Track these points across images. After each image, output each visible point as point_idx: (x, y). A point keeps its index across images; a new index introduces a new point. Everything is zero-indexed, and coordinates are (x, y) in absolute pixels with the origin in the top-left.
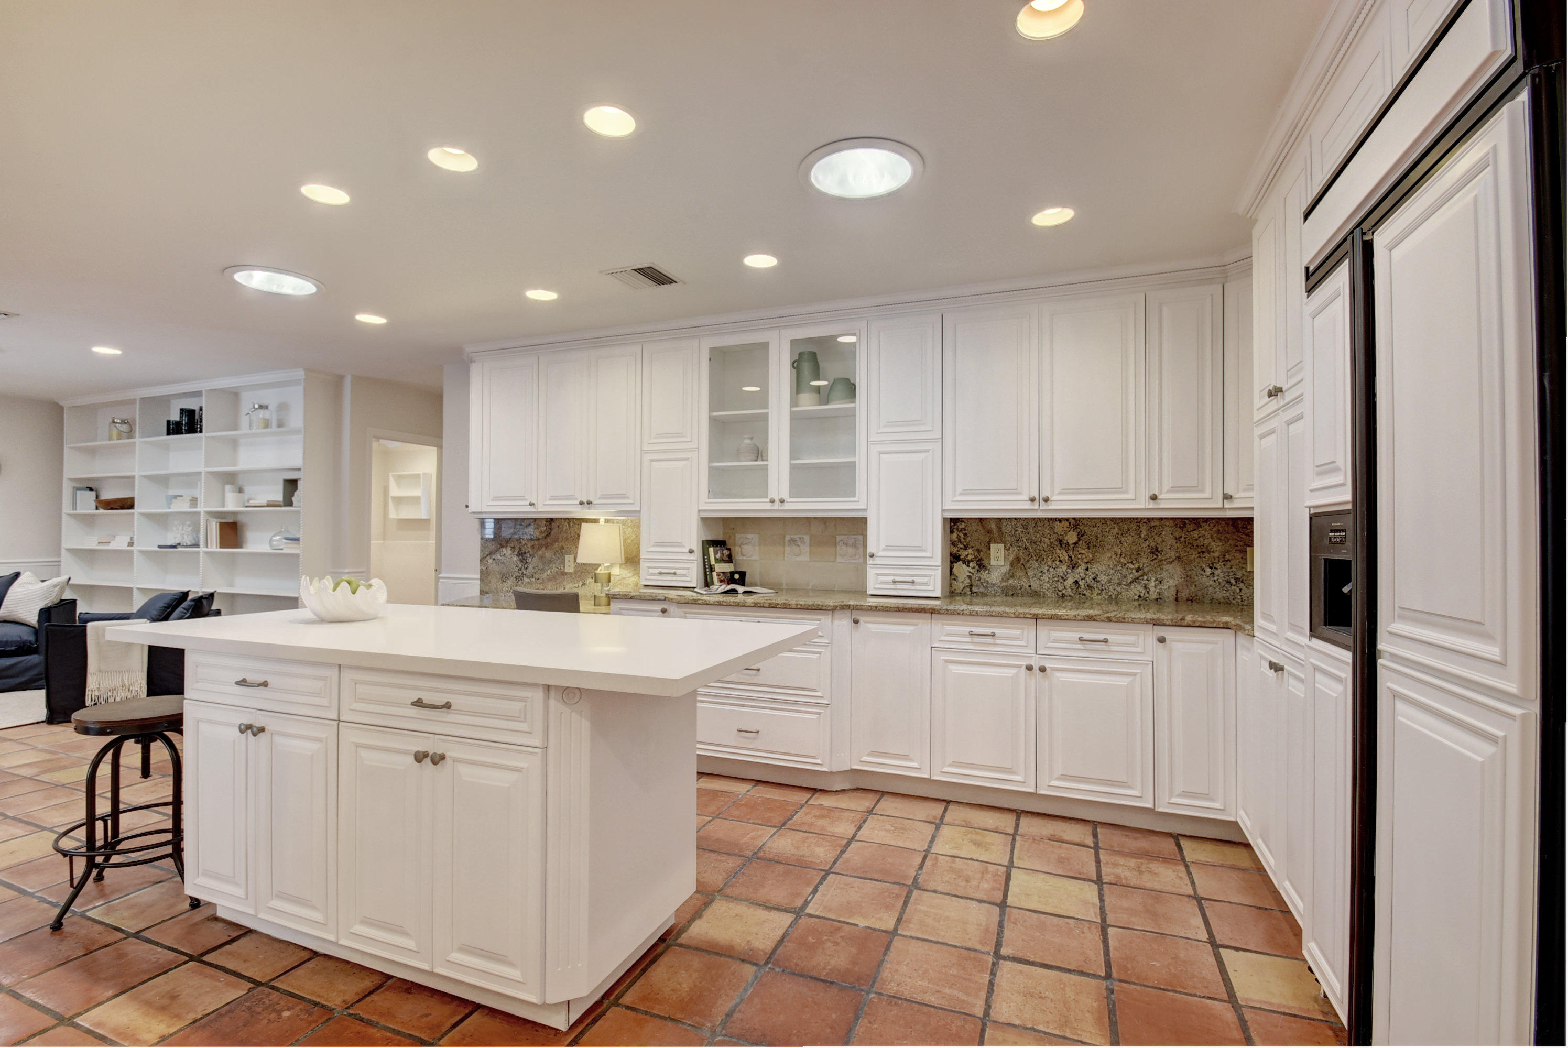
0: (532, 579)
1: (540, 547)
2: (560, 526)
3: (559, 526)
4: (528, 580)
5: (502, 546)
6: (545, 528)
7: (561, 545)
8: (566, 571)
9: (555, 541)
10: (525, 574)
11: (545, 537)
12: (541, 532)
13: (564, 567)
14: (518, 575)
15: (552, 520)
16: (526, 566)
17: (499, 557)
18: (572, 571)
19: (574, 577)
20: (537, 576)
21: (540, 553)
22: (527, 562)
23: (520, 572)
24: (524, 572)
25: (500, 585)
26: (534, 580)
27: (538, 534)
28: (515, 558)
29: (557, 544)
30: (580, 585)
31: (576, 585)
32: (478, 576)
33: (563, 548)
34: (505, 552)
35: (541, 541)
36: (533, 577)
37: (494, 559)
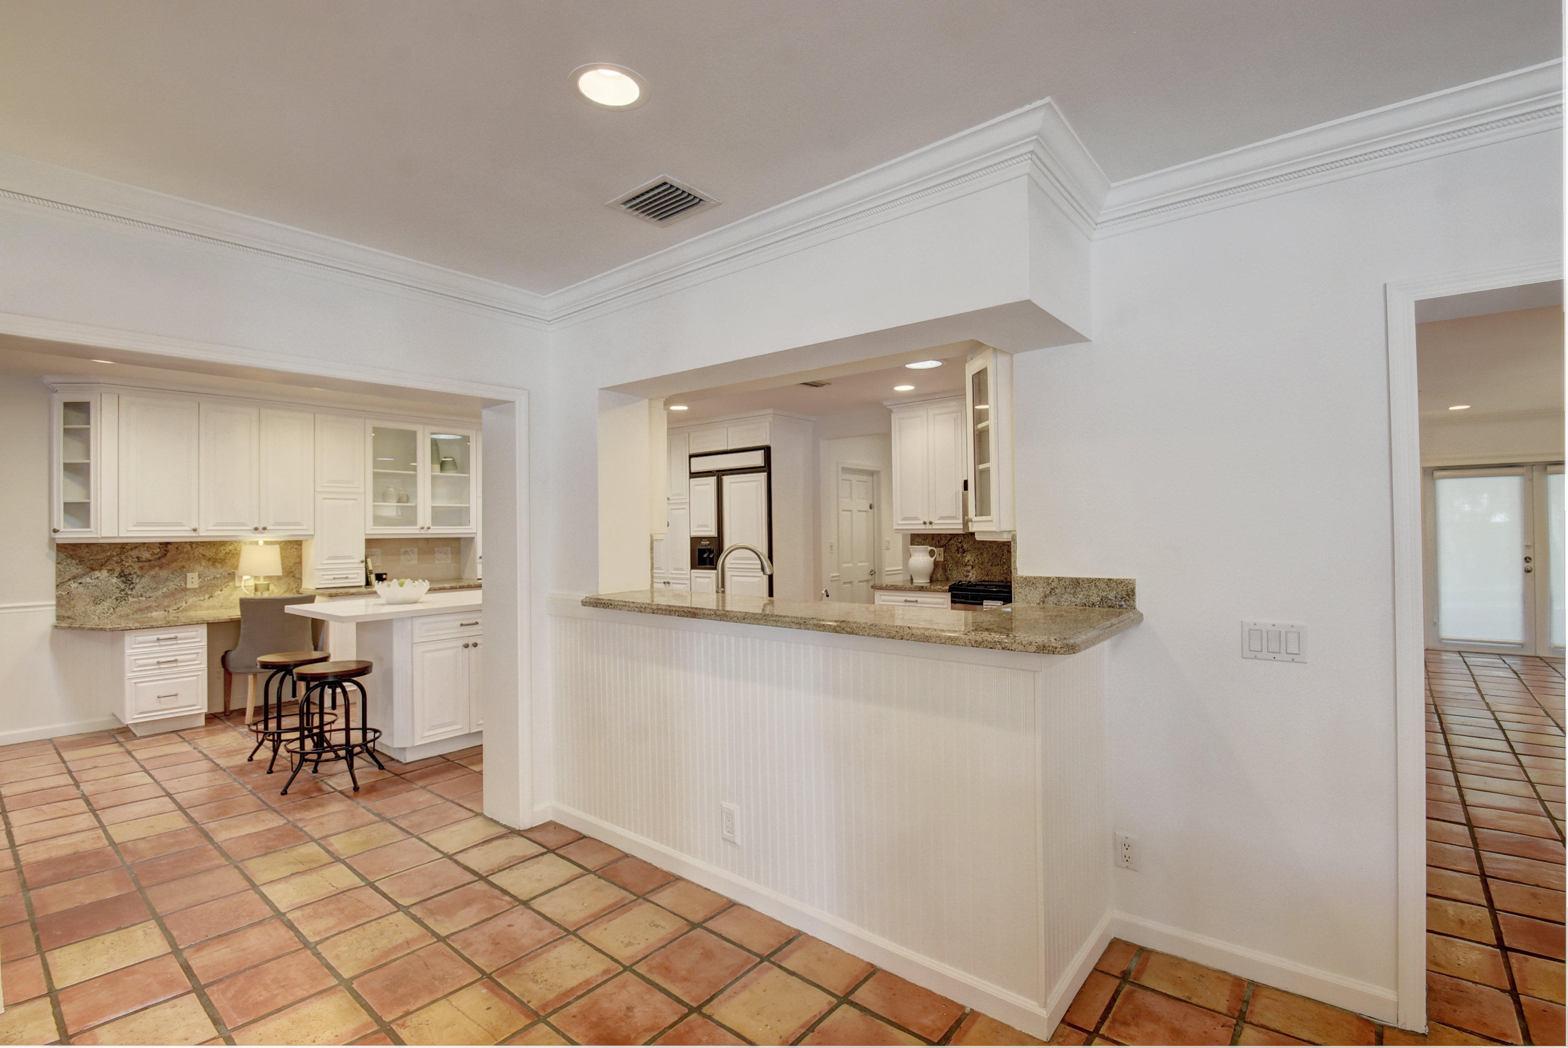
0: (140, 598)
1: (152, 567)
2: (180, 548)
3: (177, 548)
4: (135, 599)
5: (93, 569)
6: (158, 550)
7: (180, 564)
8: (188, 586)
9: (173, 562)
10: (131, 595)
11: (159, 558)
12: (153, 554)
13: (186, 584)
14: (120, 595)
15: (167, 544)
16: (131, 586)
17: (88, 580)
18: (196, 586)
19: (198, 591)
20: (148, 594)
21: (153, 573)
22: (132, 583)
23: (123, 593)
24: (129, 592)
25: (91, 608)
26: (144, 598)
27: (149, 556)
28: (115, 580)
29: (175, 564)
30: (206, 598)
31: (202, 598)
32: (54, 602)
33: (183, 567)
34: (99, 575)
35: (153, 562)
36: (142, 596)
37: (80, 583)
